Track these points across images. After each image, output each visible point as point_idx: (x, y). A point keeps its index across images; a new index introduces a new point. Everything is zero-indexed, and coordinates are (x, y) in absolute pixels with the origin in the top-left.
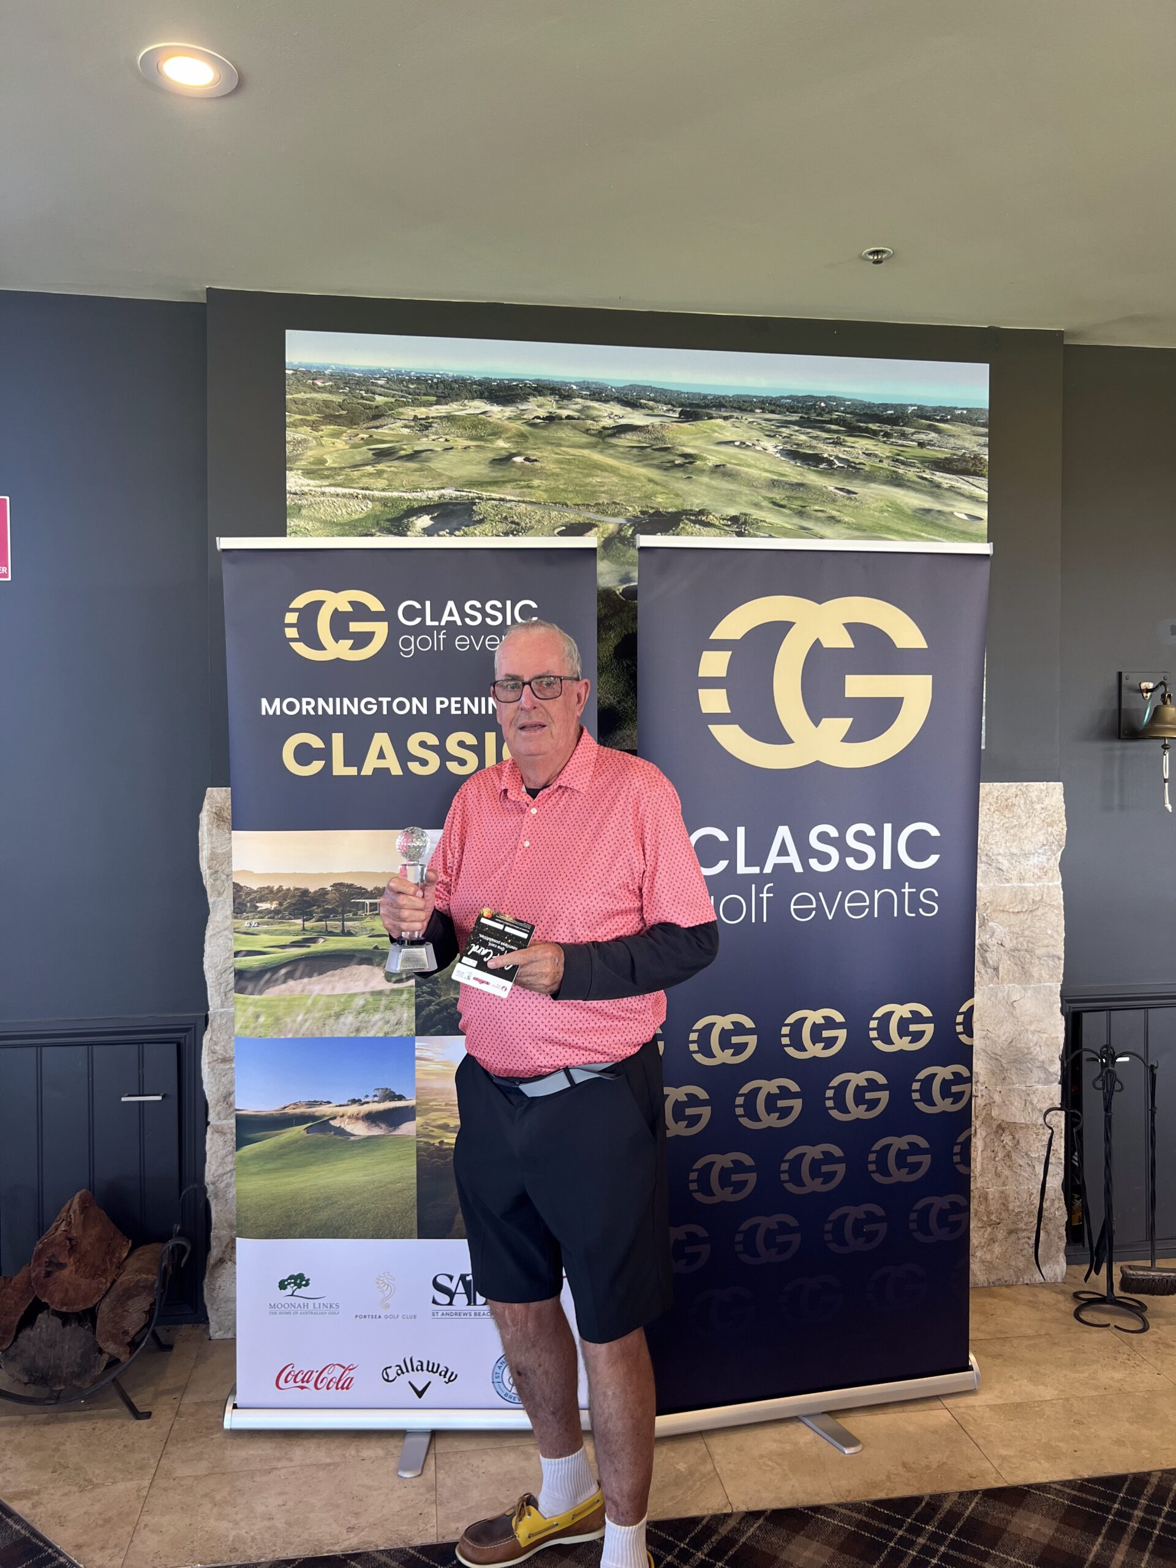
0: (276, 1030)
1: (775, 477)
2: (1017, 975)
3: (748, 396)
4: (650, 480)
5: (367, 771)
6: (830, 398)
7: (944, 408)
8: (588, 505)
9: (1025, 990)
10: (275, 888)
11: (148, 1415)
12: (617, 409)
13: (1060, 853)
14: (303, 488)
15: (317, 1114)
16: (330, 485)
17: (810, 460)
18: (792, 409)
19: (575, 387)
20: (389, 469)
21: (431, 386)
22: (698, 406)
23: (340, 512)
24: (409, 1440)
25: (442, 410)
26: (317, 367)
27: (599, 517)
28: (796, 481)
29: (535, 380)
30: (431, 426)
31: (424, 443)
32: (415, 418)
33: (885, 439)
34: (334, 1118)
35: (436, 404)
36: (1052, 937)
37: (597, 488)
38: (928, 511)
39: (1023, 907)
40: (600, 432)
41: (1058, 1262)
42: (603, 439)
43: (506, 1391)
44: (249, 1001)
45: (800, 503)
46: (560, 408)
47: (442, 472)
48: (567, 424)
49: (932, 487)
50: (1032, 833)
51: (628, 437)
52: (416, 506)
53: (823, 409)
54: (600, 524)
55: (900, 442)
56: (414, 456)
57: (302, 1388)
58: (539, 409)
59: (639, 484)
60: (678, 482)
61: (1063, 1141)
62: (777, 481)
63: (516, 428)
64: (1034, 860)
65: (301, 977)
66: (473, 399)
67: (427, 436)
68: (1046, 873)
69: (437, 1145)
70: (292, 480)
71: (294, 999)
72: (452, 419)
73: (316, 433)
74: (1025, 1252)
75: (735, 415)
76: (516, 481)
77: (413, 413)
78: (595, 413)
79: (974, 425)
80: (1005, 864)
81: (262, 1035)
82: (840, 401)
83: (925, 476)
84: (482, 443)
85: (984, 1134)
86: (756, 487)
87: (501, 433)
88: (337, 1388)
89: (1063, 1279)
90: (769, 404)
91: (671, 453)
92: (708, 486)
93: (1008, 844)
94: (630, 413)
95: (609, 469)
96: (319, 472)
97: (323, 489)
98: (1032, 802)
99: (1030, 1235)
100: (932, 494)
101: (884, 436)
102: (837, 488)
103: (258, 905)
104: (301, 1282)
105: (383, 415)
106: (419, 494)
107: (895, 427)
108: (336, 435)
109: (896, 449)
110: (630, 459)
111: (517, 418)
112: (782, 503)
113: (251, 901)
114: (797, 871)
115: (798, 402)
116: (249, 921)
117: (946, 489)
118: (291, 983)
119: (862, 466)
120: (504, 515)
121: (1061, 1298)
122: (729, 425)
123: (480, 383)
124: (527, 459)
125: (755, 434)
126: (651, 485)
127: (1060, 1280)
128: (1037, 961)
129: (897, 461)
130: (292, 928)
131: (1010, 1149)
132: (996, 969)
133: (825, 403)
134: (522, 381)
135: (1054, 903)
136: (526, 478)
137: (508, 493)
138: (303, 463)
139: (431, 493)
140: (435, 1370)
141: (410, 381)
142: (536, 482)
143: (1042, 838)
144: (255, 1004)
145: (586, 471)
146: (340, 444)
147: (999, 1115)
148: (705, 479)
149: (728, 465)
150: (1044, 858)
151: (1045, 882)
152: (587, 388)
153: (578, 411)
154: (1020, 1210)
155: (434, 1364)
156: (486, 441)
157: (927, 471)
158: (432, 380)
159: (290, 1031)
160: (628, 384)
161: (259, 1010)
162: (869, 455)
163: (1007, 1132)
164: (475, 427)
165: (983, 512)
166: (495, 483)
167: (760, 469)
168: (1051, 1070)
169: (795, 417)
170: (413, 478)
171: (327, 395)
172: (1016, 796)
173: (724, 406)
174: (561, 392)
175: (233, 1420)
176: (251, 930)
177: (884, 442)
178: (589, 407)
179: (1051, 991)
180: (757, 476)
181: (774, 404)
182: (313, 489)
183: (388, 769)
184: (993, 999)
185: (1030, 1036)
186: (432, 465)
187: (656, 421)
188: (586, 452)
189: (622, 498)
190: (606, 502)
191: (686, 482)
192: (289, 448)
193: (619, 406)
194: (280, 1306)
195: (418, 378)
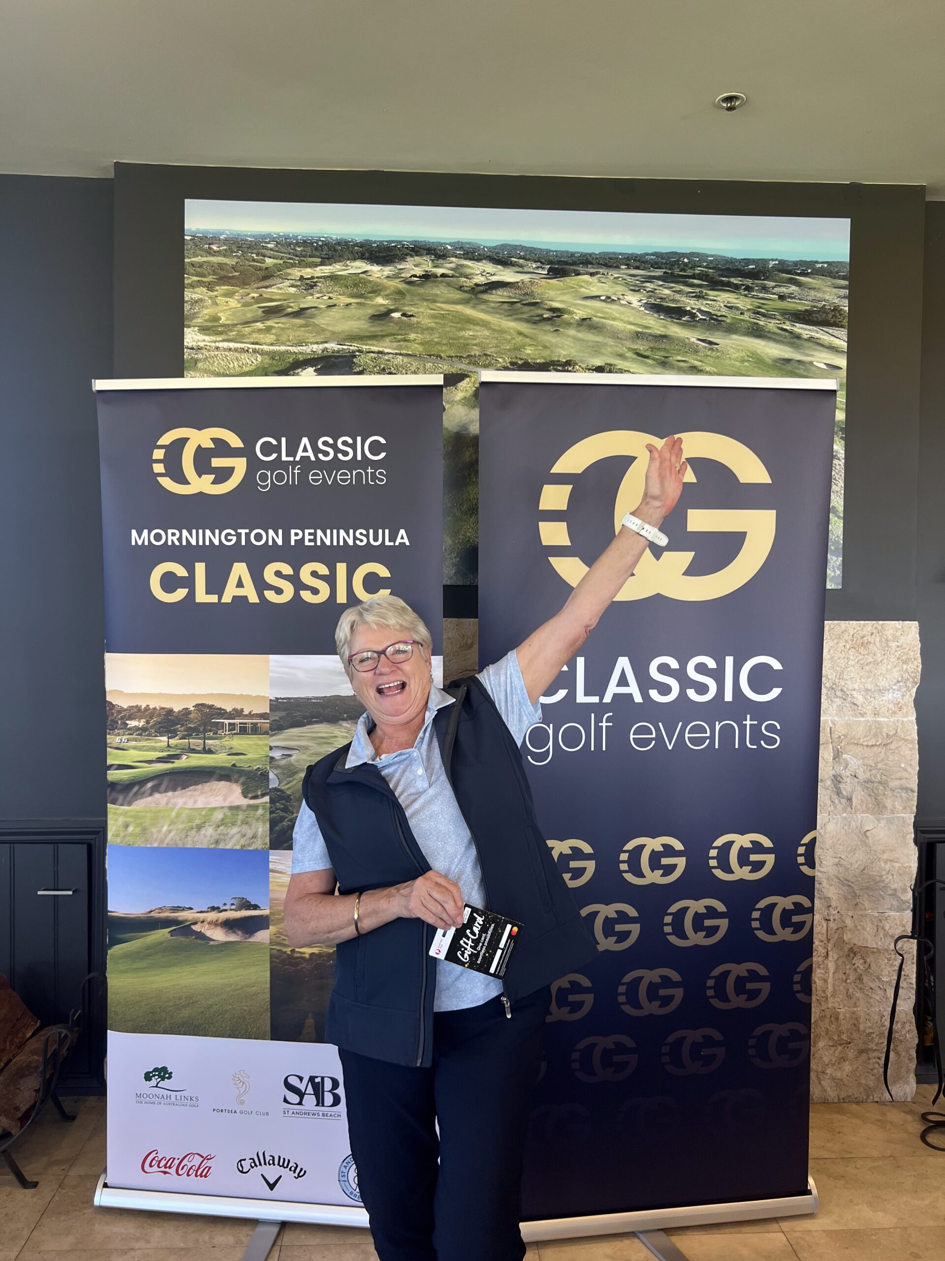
0: (143, 839)
1: (640, 330)
2: (870, 805)
3: (614, 253)
4: (520, 333)
5: (227, 598)
6: (692, 254)
7: (805, 262)
8: (461, 357)
9: (878, 820)
10: (143, 707)
11: (35, 1185)
12: (489, 267)
13: (915, 690)
14: (199, 343)
15: (180, 919)
16: (224, 341)
17: (673, 314)
18: (656, 265)
19: (449, 247)
20: (276, 325)
21: (316, 249)
22: (566, 263)
23: (232, 365)
24: (260, 1229)
25: (327, 270)
26: (213, 233)
27: (471, 368)
28: (659, 333)
29: (412, 241)
30: (316, 285)
31: (309, 301)
32: (302, 278)
33: (746, 292)
34: (195, 923)
35: (320, 265)
36: (905, 770)
37: (470, 341)
38: (788, 361)
39: (877, 741)
40: (473, 289)
41: (908, 1083)
42: (476, 295)
43: (351, 1190)
44: (119, 812)
45: (663, 354)
46: (435, 267)
47: (325, 327)
48: (442, 282)
49: (792, 338)
50: (887, 670)
51: (499, 293)
52: (301, 359)
53: (686, 264)
54: (472, 375)
55: (761, 295)
56: (300, 313)
57: (165, 1173)
58: (416, 268)
59: (509, 337)
60: (546, 336)
61: (915, 966)
62: (641, 333)
63: (394, 286)
64: (889, 696)
65: (166, 791)
66: (355, 259)
67: (312, 295)
68: (900, 708)
69: (289, 953)
70: (190, 336)
71: (159, 811)
72: (336, 279)
73: (212, 294)
74: (875, 1071)
75: (601, 271)
76: (394, 335)
77: (299, 274)
78: (468, 271)
79: (835, 278)
80: (859, 698)
81: (131, 843)
82: (702, 256)
83: (785, 327)
84: (362, 300)
85: (836, 957)
86: (621, 339)
87: (380, 290)
88: (196, 1176)
89: (912, 1098)
90: (635, 260)
91: (539, 307)
92: (574, 338)
93: (863, 680)
94: (501, 271)
95: (481, 324)
96: (214, 329)
97: (217, 344)
98: (887, 640)
99: (880, 1055)
100: (792, 345)
101: (745, 289)
102: (699, 340)
103: (128, 722)
104: (165, 1074)
105: (273, 276)
106: (304, 348)
107: (756, 281)
108: (229, 295)
109: (757, 302)
110: (501, 314)
111: (396, 276)
112: (646, 354)
113: (122, 718)
114: (636, 701)
115: (662, 258)
116: (120, 737)
117: (806, 340)
118: (157, 796)
119: (724, 319)
120: (382, 366)
121: (909, 1118)
122: (596, 281)
123: (361, 245)
124: (404, 315)
125: (620, 289)
126: (520, 338)
127: (909, 1099)
128: (889, 793)
129: (758, 313)
130: (158, 744)
131: (861, 972)
132: (850, 800)
133: (688, 259)
134: (400, 242)
135: (908, 737)
136: (403, 332)
137: (386, 346)
138: (200, 320)
139: (315, 347)
140: (285, 1165)
141: (298, 244)
142: (412, 336)
143: (896, 674)
144: (125, 814)
145: (459, 325)
146: (233, 303)
147: (851, 939)
148: (572, 332)
149: (594, 318)
150: (898, 695)
151: (899, 717)
152: (461, 248)
153: (452, 269)
154: (871, 1031)
155: (284, 1159)
156: (366, 298)
157: (788, 323)
158: (317, 243)
159: (156, 840)
160: (500, 244)
161: (128, 820)
162: (730, 308)
163: (858, 955)
164: (356, 285)
165: (842, 362)
166: (374, 337)
167: (625, 322)
168: (903, 898)
169: (659, 273)
170: (298, 333)
171: (221, 258)
172: (872, 634)
173: (591, 263)
174: (436, 252)
175: (103, 1198)
176: (121, 746)
177: (746, 296)
178: (462, 266)
179: (904, 822)
180: (622, 328)
181: (639, 261)
182: (208, 344)
183: (246, 597)
184: (846, 828)
185: (883, 865)
186: (316, 321)
187: (526, 278)
188: (459, 308)
189: (493, 350)
190: (477, 353)
191: (554, 334)
192: (187, 307)
193: (491, 264)
194: (145, 1096)
195: (305, 242)
